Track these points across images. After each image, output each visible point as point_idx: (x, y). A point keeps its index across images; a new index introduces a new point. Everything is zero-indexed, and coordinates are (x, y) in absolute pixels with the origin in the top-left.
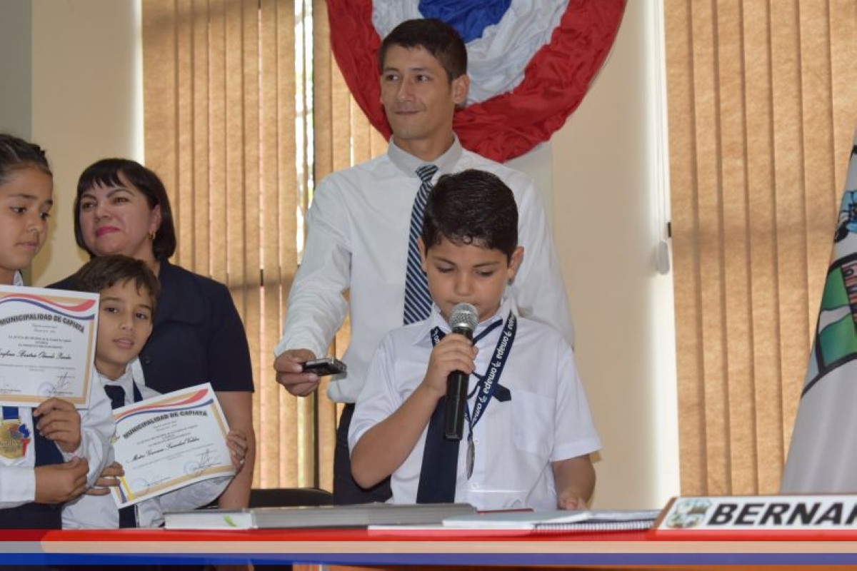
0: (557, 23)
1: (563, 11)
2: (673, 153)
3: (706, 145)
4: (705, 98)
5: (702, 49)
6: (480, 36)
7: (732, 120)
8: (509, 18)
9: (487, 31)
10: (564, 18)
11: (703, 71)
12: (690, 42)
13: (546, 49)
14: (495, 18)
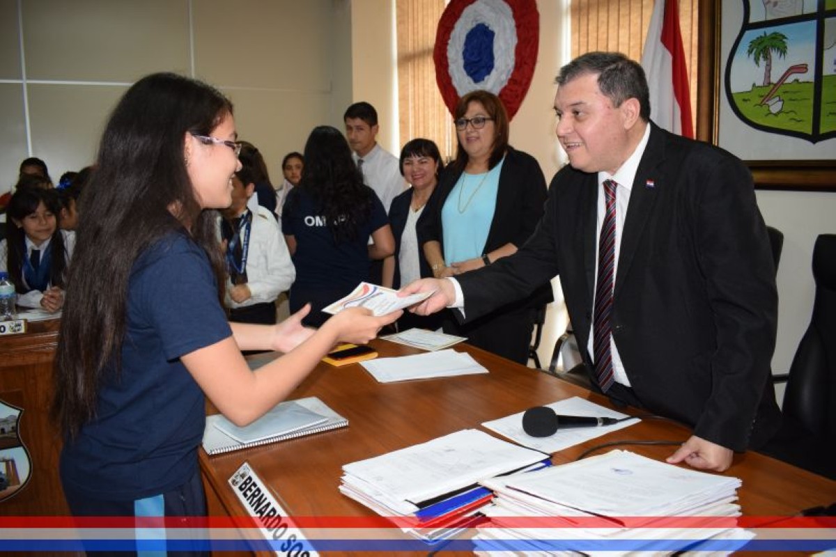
0: (510, 76)
1: (512, 70)
6: (483, 79)
8: (494, 72)
9: (486, 78)
10: (513, 75)
13: (505, 88)
14: (489, 73)
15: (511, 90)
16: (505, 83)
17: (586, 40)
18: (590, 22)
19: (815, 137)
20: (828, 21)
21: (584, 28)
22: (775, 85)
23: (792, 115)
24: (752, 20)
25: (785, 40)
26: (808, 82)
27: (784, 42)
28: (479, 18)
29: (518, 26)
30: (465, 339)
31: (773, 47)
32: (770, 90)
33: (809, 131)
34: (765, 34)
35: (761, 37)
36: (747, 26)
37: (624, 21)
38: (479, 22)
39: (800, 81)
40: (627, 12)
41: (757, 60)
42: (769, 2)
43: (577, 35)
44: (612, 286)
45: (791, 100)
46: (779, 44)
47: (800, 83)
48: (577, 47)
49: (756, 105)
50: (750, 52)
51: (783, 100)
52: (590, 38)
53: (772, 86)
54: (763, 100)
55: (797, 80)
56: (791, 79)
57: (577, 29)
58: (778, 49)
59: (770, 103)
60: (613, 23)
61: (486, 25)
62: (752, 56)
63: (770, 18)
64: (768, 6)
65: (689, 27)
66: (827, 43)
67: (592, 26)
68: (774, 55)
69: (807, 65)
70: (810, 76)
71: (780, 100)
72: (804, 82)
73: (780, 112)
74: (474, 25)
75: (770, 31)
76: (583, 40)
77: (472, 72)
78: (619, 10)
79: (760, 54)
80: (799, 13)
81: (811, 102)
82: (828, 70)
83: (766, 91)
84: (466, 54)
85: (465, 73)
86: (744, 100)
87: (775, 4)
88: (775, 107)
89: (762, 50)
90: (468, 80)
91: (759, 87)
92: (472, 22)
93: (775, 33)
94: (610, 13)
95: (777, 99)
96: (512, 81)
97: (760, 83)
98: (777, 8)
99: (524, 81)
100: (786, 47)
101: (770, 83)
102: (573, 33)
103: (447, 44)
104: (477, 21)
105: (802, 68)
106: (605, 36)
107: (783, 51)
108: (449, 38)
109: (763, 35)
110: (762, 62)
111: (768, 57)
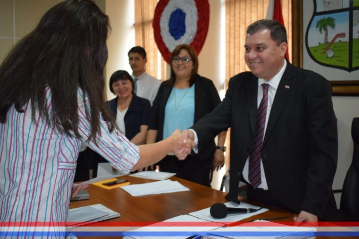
2: (226, 63)
3: (232, 62)
4: (232, 51)
5: (232, 40)
7: (237, 56)
11: (232, 45)
12: (230, 38)
15: (195, 45)
16: (192, 41)
17: (233, 18)
18: (236, 9)
19: (350, 69)
20: (355, 12)
21: (232, 12)
22: (330, 43)
23: (339, 58)
24: (318, 10)
25: (334, 21)
26: (346, 42)
27: (333, 22)
28: (177, 6)
29: (199, 11)
30: (175, 174)
31: (328, 24)
32: (327, 46)
33: (347, 66)
34: (324, 18)
35: (322, 19)
36: (315, 14)
37: (254, 9)
38: (177, 8)
39: (342, 41)
40: (256, 5)
41: (321, 31)
42: (326, 2)
43: (228, 16)
44: (263, 135)
45: (338, 51)
46: (331, 23)
47: (342, 42)
48: (228, 22)
49: (321, 53)
50: (317, 27)
51: (334, 51)
52: (236, 17)
53: (328, 44)
54: (324, 51)
55: (340, 41)
56: (337, 40)
57: (228, 12)
58: (331, 25)
59: (327, 52)
60: (248, 10)
61: (182, 9)
62: (318, 29)
63: (327, 10)
64: (325, 4)
65: (287, 13)
66: (354, 23)
67: (237, 12)
68: (329, 28)
69: (345, 33)
70: (346, 39)
71: (332, 51)
72: (344, 42)
73: (333, 57)
74: (175, 9)
75: (326, 16)
76: (232, 18)
77: (174, 34)
78: (251, 4)
79: (322, 28)
80: (340, 8)
81: (348, 51)
82: (355, 36)
83: (325, 47)
84: (170, 25)
85: (169, 34)
86: (315, 51)
87: (329, 3)
88: (330, 54)
89: (324, 25)
90: (172, 38)
91: (322, 44)
92: (174, 8)
93: (329, 18)
94: (247, 5)
95: (331, 50)
96: (195, 39)
97: (322, 42)
98: (330, 5)
99: (202, 40)
100: (334, 25)
101: (327, 42)
102: (226, 14)
103: (159, 19)
104: (176, 7)
105: (343, 35)
106: (244, 16)
107: (333, 26)
108: (161, 16)
109: (323, 18)
110: (323, 31)
111: (326, 29)
